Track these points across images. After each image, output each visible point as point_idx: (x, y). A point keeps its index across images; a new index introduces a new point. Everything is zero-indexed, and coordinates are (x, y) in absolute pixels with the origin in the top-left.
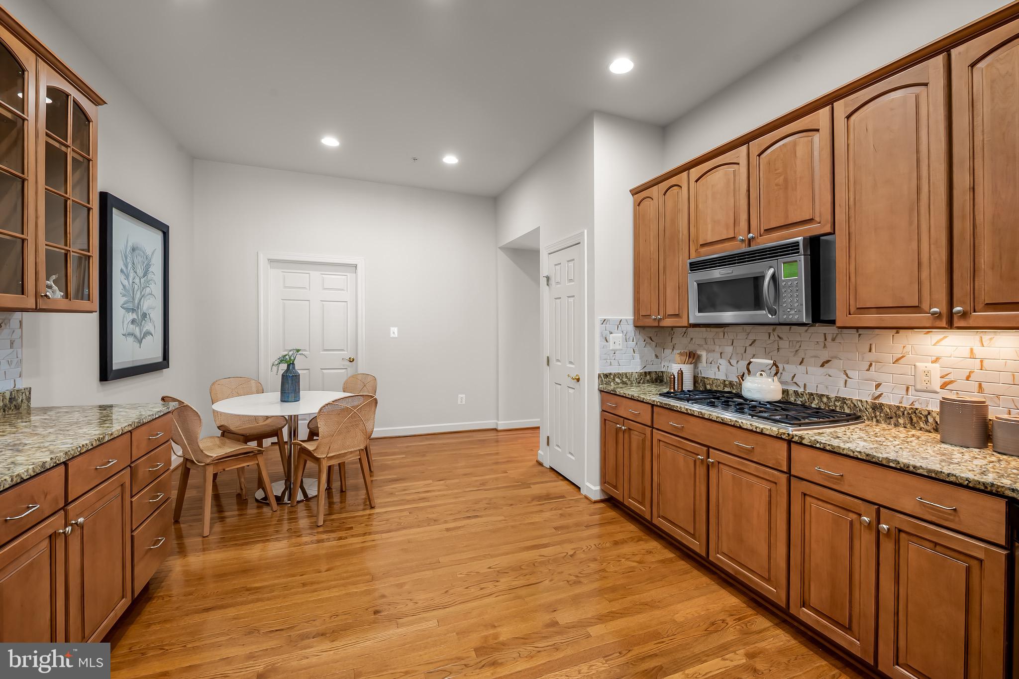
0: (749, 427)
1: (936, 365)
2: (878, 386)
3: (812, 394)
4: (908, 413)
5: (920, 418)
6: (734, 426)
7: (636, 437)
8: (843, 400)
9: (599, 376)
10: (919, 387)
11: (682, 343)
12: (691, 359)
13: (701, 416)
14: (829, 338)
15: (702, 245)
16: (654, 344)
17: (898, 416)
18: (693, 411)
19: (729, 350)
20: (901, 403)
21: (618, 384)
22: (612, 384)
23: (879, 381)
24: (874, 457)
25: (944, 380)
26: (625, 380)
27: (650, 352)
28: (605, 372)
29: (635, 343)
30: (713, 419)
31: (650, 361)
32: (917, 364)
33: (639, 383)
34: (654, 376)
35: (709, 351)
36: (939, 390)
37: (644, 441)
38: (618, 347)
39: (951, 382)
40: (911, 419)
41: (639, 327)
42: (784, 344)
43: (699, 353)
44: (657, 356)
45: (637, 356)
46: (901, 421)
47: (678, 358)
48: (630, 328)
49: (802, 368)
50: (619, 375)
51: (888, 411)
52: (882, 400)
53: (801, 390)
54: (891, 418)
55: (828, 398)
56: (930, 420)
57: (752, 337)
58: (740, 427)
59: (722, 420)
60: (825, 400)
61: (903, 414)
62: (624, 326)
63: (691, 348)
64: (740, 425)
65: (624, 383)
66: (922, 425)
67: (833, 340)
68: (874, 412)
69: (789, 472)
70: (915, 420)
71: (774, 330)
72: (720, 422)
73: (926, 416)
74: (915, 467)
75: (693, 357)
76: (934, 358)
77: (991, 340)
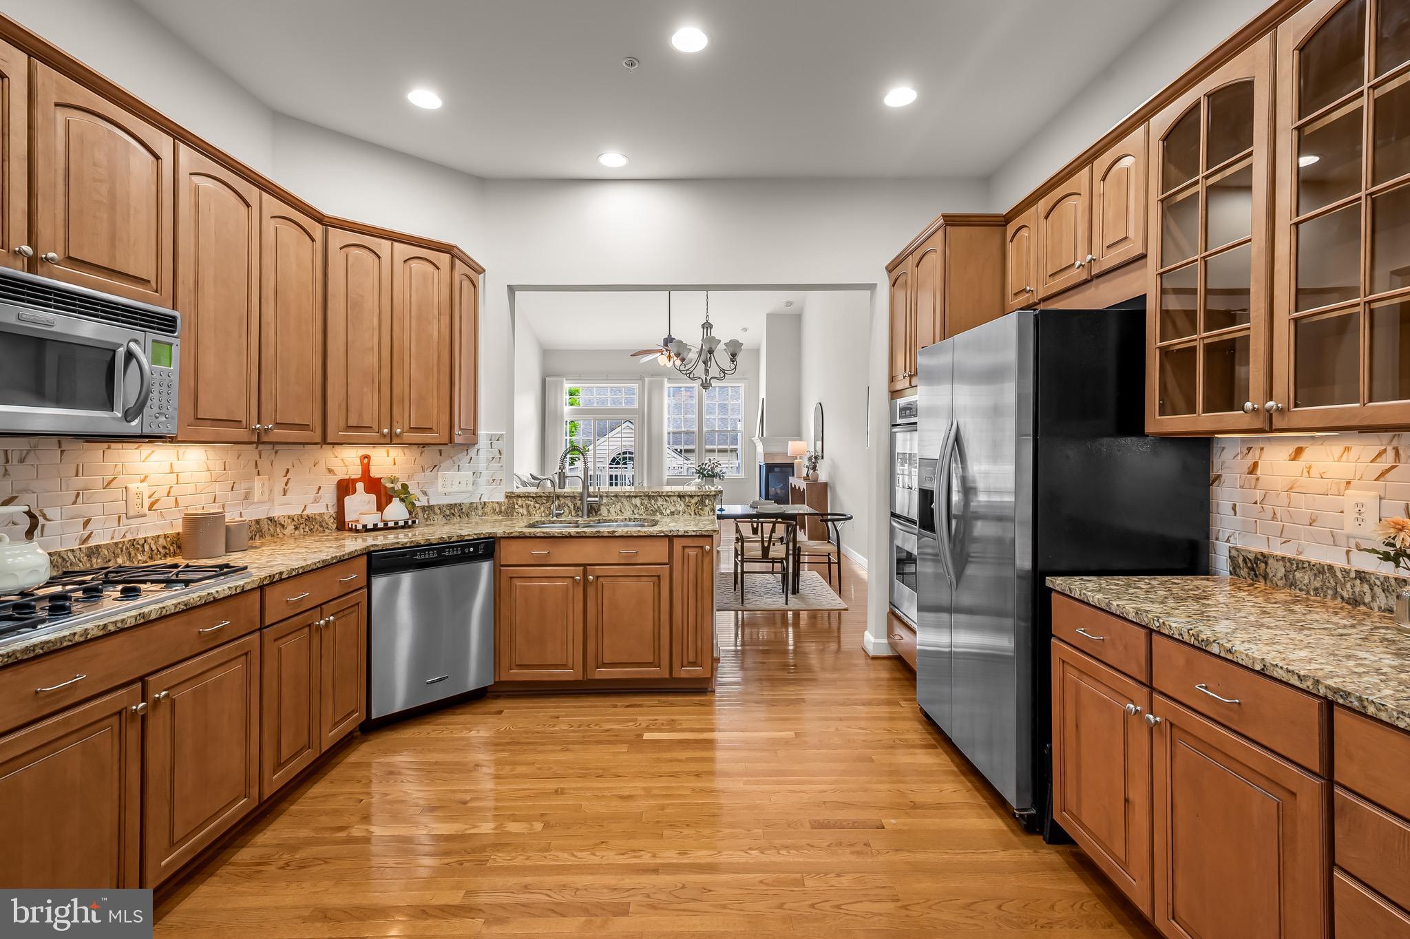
1: (144, 484)
2: (86, 524)
4: (127, 548)
5: (138, 549)
6: (206, 604)
10: (131, 513)
20: (112, 538)
23: (89, 515)
25: (152, 500)
30: (168, 613)
32: (129, 485)
36: (147, 512)
39: (157, 501)
40: (130, 554)
51: (106, 552)
52: (92, 543)
54: (110, 561)
56: (147, 548)
58: (216, 601)
59: (186, 605)
61: (122, 551)
64: (214, 598)
66: (140, 557)
68: (90, 561)
69: (260, 629)
70: (133, 554)
72: (183, 611)
73: (143, 546)
76: (143, 477)
77: (184, 452)
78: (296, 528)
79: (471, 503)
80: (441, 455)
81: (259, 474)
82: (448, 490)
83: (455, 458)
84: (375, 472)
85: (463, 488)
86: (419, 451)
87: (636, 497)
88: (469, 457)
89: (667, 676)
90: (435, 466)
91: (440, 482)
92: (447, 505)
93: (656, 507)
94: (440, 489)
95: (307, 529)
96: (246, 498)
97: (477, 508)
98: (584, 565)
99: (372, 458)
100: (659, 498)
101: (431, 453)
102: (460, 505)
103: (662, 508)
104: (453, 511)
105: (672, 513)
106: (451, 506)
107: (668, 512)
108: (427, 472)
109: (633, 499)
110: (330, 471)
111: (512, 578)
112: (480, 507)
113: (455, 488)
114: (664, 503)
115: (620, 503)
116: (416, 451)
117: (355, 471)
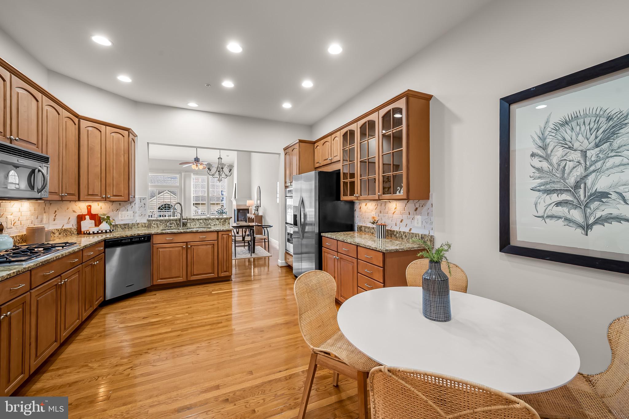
1: (12, 216)
25: (14, 222)
32: (7, 216)
36: (13, 227)
39: (16, 222)
76: (11, 213)
77: (23, 204)
78: (60, 234)
79: (133, 223)
80: (120, 205)
81: (45, 213)
82: (123, 218)
83: (126, 206)
84: (93, 212)
85: (129, 217)
86: (111, 203)
87: (201, 220)
88: (131, 206)
89: (217, 276)
90: (118, 209)
91: (120, 215)
92: (123, 224)
93: (208, 223)
94: (120, 218)
95: (64, 234)
97: (135, 225)
98: (187, 242)
99: (92, 206)
100: (209, 220)
101: (116, 205)
102: (128, 224)
103: (210, 223)
104: (125, 226)
105: (214, 225)
106: (125, 225)
107: (213, 224)
108: (115, 212)
109: (200, 220)
110: (74, 211)
111: (158, 248)
112: (136, 225)
113: (126, 218)
114: (212, 221)
115: (195, 222)
116: (110, 204)
117: (85, 212)
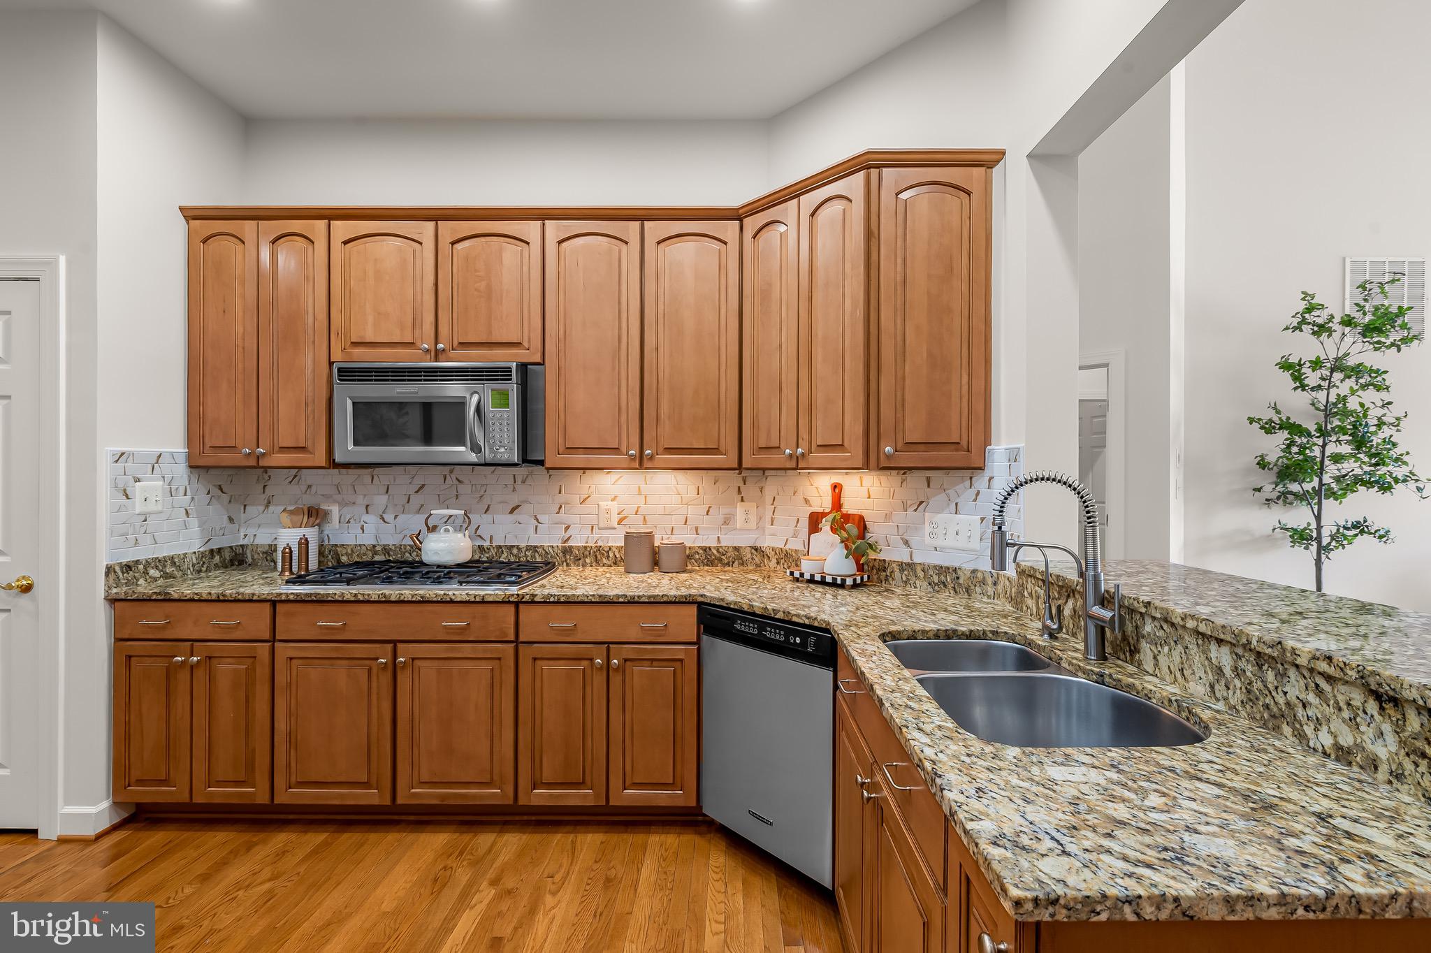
0: (465, 598)
1: (615, 503)
2: (567, 528)
3: (500, 547)
4: (594, 552)
5: (603, 554)
6: (442, 602)
7: (225, 669)
8: (534, 549)
9: (109, 570)
10: (601, 525)
11: (288, 493)
12: (312, 519)
13: (384, 599)
14: (519, 480)
15: (355, 344)
16: (225, 498)
17: (585, 557)
18: (369, 595)
19: (381, 500)
20: (587, 543)
21: (155, 579)
22: (141, 581)
23: (568, 523)
24: (606, 596)
25: (621, 516)
26: (169, 570)
27: (217, 512)
28: (124, 560)
29: (188, 497)
30: (406, 599)
31: (218, 528)
32: (600, 503)
33: (199, 571)
34: (227, 555)
35: (343, 504)
36: (616, 526)
37: (251, 671)
38: (151, 507)
39: (625, 518)
40: (596, 557)
41: (196, 466)
42: (464, 489)
43: (324, 507)
44: (231, 520)
45: (194, 522)
46: (588, 561)
47: (285, 518)
48: (181, 469)
49: (488, 517)
50: (159, 563)
51: (577, 553)
52: (570, 543)
53: (486, 544)
54: (580, 559)
55: (519, 548)
56: (611, 555)
57: (418, 482)
58: (452, 602)
59: (422, 597)
60: (515, 551)
61: (590, 553)
62: (166, 467)
63: (308, 500)
64: (451, 599)
65: (167, 576)
66: (605, 561)
67: (523, 482)
68: (565, 556)
69: (517, 641)
70: (599, 557)
71: (451, 472)
72: (419, 602)
73: (608, 552)
74: (639, 597)
75: (315, 515)
76: (613, 496)
77: (652, 478)
79: (974, 571)
80: (929, 486)
81: (742, 500)
82: (939, 542)
83: (951, 492)
84: (849, 507)
85: (961, 542)
86: (899, 479)
87: (1220, 642)
88: (973, 492)
90: (921, 503)
91: (928, 528)
92: (935, 567)
93: (1281, 700)
94: (928, 540)
95: (786, 566)
96: (726, 523)
97: (983, 582)
99: (845, 488)
100: (1292, 673)
101: (916, 479)
102: (955, 570)
103: (1300, 712)
104: (943, 578)
105: (1343, 754)
106: (941, 570)
107: (1327, 741)
108: (910, 511)
109: (1213, 647)
110: (807, 501)
112: (990, 581)
113: (951, 542)
114: (1311, 698)
115: (1180, 648)
116: (892, 479)
117: (825, 504)
